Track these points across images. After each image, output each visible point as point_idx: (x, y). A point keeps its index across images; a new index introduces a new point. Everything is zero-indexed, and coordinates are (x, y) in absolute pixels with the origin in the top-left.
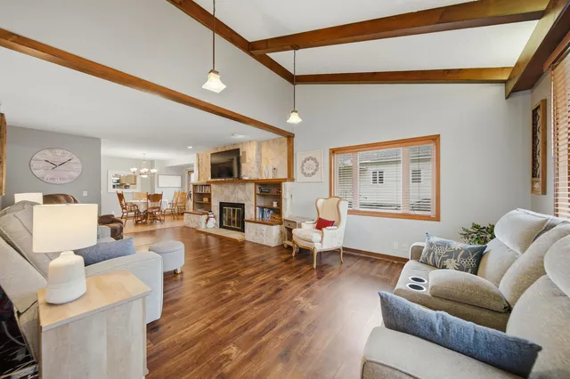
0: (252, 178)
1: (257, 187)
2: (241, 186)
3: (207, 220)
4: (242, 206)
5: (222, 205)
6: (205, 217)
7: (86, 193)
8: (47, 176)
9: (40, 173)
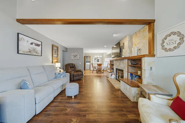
0: (126, 56)
1: (129, 61)
2: (122, 61)
3: (111, 75)
4: (122, 71)
5: (117, 69)
6: (111, 74)
7: (80, 63)
8: (74, 59)
9: (72, 58)
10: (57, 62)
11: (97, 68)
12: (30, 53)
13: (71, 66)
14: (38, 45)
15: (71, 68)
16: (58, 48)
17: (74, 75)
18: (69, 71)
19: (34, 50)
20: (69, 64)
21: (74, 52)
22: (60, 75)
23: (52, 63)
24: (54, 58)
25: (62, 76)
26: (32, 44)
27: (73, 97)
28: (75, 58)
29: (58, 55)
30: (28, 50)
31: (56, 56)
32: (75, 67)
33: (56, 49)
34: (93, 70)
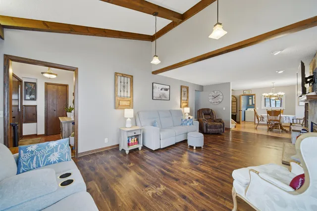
5: (313, 125)
7: (224, 109)
8: (213, 102)
9: (210, 100)
10: (187, 106)
11: (266, 119)
12: (160, 99)
13: (206, 112)
14: (166, 90)
15: (206, 116)
16: (187, 88)
17: (208, 125)
18: (201, 119)
19: (164, 95)
20: (203, 110)
21: (214, 91)
22: (186, 122)
23: (181, 107)
24: (182, 101)
25: (188, 124)
26: (162, 89)
27: (195, 148)
28: (216, 100)
29: (188, 97)
30: (159, 96)
31: (186, 99)
32: (213, 114)
33: (186, 90)
34: (258, 124)
